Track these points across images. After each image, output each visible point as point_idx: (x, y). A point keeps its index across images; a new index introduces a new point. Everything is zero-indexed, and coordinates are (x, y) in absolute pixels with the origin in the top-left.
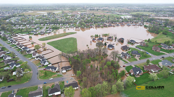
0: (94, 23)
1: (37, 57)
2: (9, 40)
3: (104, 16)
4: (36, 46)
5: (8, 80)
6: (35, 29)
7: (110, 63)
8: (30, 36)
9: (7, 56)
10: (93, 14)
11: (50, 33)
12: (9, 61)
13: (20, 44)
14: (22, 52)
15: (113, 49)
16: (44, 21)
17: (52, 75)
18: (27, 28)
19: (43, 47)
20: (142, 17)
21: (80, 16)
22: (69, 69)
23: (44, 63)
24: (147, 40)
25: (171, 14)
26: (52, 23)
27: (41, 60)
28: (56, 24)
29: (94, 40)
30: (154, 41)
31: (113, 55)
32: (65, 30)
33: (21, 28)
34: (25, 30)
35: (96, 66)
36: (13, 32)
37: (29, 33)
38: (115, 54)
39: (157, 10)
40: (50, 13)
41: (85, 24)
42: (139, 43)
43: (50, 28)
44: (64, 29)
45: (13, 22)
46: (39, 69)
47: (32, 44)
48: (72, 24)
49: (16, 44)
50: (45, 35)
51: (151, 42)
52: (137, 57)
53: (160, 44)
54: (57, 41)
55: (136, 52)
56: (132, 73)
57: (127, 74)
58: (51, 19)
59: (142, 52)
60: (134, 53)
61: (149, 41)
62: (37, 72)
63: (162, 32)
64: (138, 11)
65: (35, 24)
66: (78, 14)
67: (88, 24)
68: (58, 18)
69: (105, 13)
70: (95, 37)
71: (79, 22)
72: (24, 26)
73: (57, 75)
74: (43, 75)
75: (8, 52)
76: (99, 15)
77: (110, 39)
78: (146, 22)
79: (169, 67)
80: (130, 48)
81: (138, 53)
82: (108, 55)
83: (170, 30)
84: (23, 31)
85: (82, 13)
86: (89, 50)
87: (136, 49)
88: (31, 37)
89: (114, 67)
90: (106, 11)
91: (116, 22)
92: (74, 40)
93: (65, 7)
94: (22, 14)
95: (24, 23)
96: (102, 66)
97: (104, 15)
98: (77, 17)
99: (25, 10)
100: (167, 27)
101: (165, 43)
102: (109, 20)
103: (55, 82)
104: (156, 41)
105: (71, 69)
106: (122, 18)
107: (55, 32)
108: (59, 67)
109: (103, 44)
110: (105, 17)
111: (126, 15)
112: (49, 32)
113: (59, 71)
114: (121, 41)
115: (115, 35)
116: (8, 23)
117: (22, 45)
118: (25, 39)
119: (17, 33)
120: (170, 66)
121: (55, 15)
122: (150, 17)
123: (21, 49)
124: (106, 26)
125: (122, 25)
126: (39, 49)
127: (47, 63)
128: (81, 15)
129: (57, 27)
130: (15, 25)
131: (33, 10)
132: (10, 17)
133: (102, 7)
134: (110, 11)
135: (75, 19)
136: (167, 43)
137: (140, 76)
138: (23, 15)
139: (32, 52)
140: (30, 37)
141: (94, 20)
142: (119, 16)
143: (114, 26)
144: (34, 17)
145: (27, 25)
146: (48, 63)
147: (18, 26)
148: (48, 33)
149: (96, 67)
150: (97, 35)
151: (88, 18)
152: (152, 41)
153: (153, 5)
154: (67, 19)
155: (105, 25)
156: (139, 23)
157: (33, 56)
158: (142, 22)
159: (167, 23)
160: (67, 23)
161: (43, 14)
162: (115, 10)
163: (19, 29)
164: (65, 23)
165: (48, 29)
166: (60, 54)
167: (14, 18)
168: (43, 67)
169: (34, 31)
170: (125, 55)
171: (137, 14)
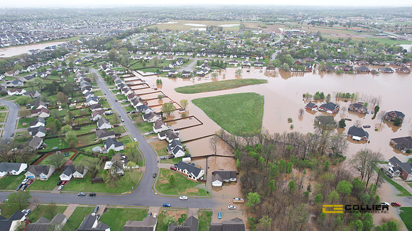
0: (319, 59)
1: (162, 134)
2: (116, 85)
3: (349, 41)
4: (165, 105)
5: (93, 179)
6: (174, 62)
7: (347, 186)
8: (160, 78)
9: (104, 119)
10: (318, 35)
11: (203, 75)
12: (107, 132)
13: (135, 97)
14: (134, 116)
15: (364, 140)
16: (195, 46)
17: (186, 188)
18: (155, 59)
19: (180, 110)
21: (282, 37)
22: (231, 180)
23: (175, 151)
26: (213, 53)
27: (170, 141)
28: (221, 54)
29: (310, 107)
31: (363, 164)
32: (239, 72)
33: (146, 58)
34: (152, 64)
35: (305, 186)
36: (129, 68)
37: (158, 71)
38: (369, 161)
40: (212, 27)
41: (294, 61)
43: (206, 65)
44: (237, 69)
45: (133, 45)
46: (160, 166)
47: (160, 98)
48: (259, 57)
50: (191, 79)
54: (217, 97)
58: (211, 42)
62: (154, 172)
65: (175, 52)
66: (279, 32)
68: (230, 39)
69: (352, 33)
70: (316, 99)
71: (279, 53)
72: (152, 54)
73: (197, 190)
74: (166, 181)
75: (109, 112)
76: (334, 37)
77: (358, 108)
82: (344, 158)
84: (147, 65)
85: (290, 30)
86: (292, 135)
88: (161, 83)
89: (361, 201)
90: (355, 28)
91: (382, 60)
92: (258, 100)
93: (248, 14)
94: (154, 27)
95: (153, 48)
96: (323, 191)
98: (273, 41)
99: (162, 19)
102: (361, 53)
103: (191, 209)
105: (236, 182)
106: (406, 51)
107: (215, 75)
108: (208, 168)
109: (335, 123)
110: (350, 46)
112: (201, 72)
113: (205, 181)
114: (395, 119)
115: (374, 101)
116: (123, 46)
117: (138, 98)
118: (146, 84)
119: (135, 70)
121: (224, 33)
123: (135, 107)
124: (352, 70)
125: (403, 71)
126: (172, 114)
127: (180, 153)
128: (287, 35)
129: (222, 62)
130: (135, 51)
131: (177, 19)
132: (130, 33)
133: (345, 17)
134: (367, 29)
135: (268, 45)
138: (156, 30)
139: (155, 118)
140: (159, 82)
141: (317, 52)
142: (395, 42)
143: (374, 73)
144: (175, 34)
145: (157, 53)
146: (183, 154)
147: (140, 53)
148: (199, 75)
149: (305, 189)
150: (322, 94)
151: (303, 44)
154: (248, 43)
155: (348, 66)
157: (154, 129)
160: (246, 54)
161: (196, 29)
162: (383, 26)
163: (141, 61)
164: (243, 54)
165: (200, 67)
166: (216, 135)
167: (137, 34)
168: (171, 160)
169: (170, 69)
170: (402, 171)
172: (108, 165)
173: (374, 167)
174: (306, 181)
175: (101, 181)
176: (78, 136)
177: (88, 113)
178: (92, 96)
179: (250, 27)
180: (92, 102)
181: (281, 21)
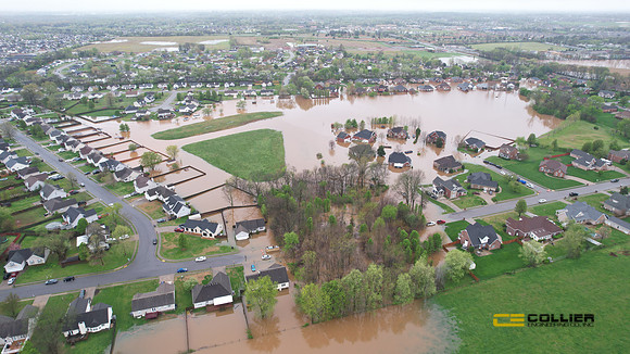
0: (345, 81)
1: (151, 193)
2: (54, 138)
3: (380, 57)
4: (145, 157)
5: (64, 262)
6: (140, 99)
7: (392, 210)
9: (50, 186)
10: (340, 50)
11: (190, 113)
13: (93, 151)
14: (99, 176)
15: (407, 166)
16: (167, 74)
17: (202, 248)
18: (109, 97)
19: (168, 161)
20: (514, 61)
21: (293, 55)
23: (177, 210)
24: (526, 139)
25: (622, 51)
26: (197, 82)
27: (165, 200)
28: (211, 83)
29: (341, 138)
30: (550, 144)
31: (406, 188)
32: (241, 105)
33: (91, 97)
34: (105, 104)
35: (347, 220)
36: (65, 112)
37: (117, 114)
38: (412, 183)
39: (572, 36)
40: (187, 46)
41: (314, 84)
42: (495, 149)
43: (192, 98)
44: (238, 101)
45: (61, 76)
46: (159, 230)
47: (132, 148)
48: (267, 83)
49: (77, 149)
50: (173, 120)
51: (538, 145)
52: (485, 195)
53: (567, 152)
54: (216, 140)
55: (485, 178)
56: (466, 244)
57: (449, 245)
58: (192, 67)
59: (506, 177)
60: (475, 179)
61: (532, 141)
62: (152, 239)
63: (578, 113)
64: (502, 39)
65: (138, 84)
66: (289, 48)
68: (219, 62)
69: (383, 46)
70: (348, 129)
71: (292, 76)
72: (100, 89)
74: (173, 246)
76: (362, 52)
77: (397, 133)
78: (528, 76)
79: (589, 224)
80: (466, 164)
81: (489, 180)
82: (387, 188)
83: (609, 104)
84: (97, 107)
85: (303, 45)
86: (325, 169)
87: (484, 168)
88: (128, 129)
89: (407, 224)
90: (387, 39)
91: (420, 77)
92: (276, 138)
93: (239, 25)
94: (89, 49)
95: (99, 80)
96: (368, 221)
97: (381, 53)
98: (282, 61)
99: (99, 35)
100: (601, 95)
101: (586, 149)
102: (396, 70)
103: (215, 269)
104: (555, 143)
105: (265, 231)
106: (445, 65)
107: (208, 112)
108: (225, 222)
109: (373, 152)
110: (382, 62)
111: (456, 55)
112: (187, 110)
113: (226, 237)
114: (437, 141)
115: (414, 123)
116: (43, 81)
117: (98, 152)
118: (105, 133)
119: (77, 115)
120: (594, 223)
121: (208, 52)
122: (545, 62)
123: (96, 165)
124: (386, 91)
125: (443, 88)
127: (184, 211)
128: (300, 51)
129: (214, 93)
130: (68, 87)
131: (127, 35)
132: (47, 60)
134: (401, 39)
135: (276, 67)
136: (593, 150)
137: (492, 251)
138: (94, 53)
139: (134, 175)
140: (124, 129)
141: (342, 72)
142: (433, 55)
143: (413, 92)
144: (131, 58)
145: (108, 87)
146: (189, 211)
147: (79, 90)
148: (183, 113)
150: (354, 121)
151: (323, 62)
152: (541, 143)
153: (559, 16)
154: (247, 65)
155: (382, 86)
156: (503, 82)
157: (136, 188)
158: (514, 77)
159: (601, 82)
160: (248, 80)
161: (163, 50)
162: (419, 35)
163: (84, 101)
164: (243, 81)
165: (183, 102)
166: (227, 184)
167: (62, 62)
168: (173, 222)
169: (137, 108)
170: (445, 189)
171: (498, 51)
175: (77, 261)
176: (13, 214)
179: (246, 43)
181: (288, 33)
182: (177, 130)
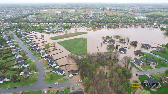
0: (106, 23)
1: (46, 57)
2: (23, 38)
3: (117, 16)
4: (46, 45)
5: (15, 81)
6: (48, 27)
7: (120, 70)
8: (43, 34)
9: (18, 53)
10: (105, 14)
11: (61, 32)
12: (20, 59)
13: (32, 43)
14: (32, 51)
15: (125, 53)
16: (57, 20)
17: (58, 79)
18: (40, 26)
19: (53, 47)
20: (158, 18)
21: (92, 15)
22: (76, 73)
23: (52, 64)
24: (165, 45)
26: (65, 22)
27: (49, 60)
28: (68, 23)
29: (104, 42)
31: (125, 61)
32: (76, 30)
33: (36, 26)
34: (39, 28)
35: (105, 72)
36: (28, 30)
37: (41, 31)
38: (127, 60)
40: (63, 12)
41: (97, 24)
42: (154, 48)
43: (62, 27)
44: (75, 28)
45: (29, 20)
46: (46, 71)
47: (43, 42)
48: (84, 23)
49: (28, 42)
50: (56, 34)
52: (152, 65)
54: (68, 40)
55: (152, 59)
58: (64, 18)
59: (159, 59)
60: (148, 59)
62: (43, 74)
64: (154, 11)
65: (49, 22)
66: (91, 13)
67: (99, 24)
68: (71, 17)
69: (117, 13)
71: (91, 21)
72: (39, 24)
73: (63, 79)
74: (49, 77)
75: (20, 50)
76: (111, 14)
77: (122, 41)
78: (163, 23)
80: (144, 53)
81: (154, 60)
82: (119, 60)
84: (37, 29)
85: (95, 12)
86: (99, 53)
87: (151, 54)
88: (43, 36)
90: (119, 11)
91: (129, 23)
92: (85, 41)
93: (78, 6)
94: (38, 12)
95: (39, 21)
96: (112, 73)
98: (89, 17)
99: (42, 9)
102: (121, 20)
103: (60, 88)
105: (78, 74)
106: (136, 19)
107: (66, 31)
108: (66, 70)
109: (114, 47)
110: (117, 18)
111: (140, 16)
112: (60, 30)
113: (66, 75)
114: (135, 44)
115: (127, 38)
116: (25, 21)
117: (34, 43)
118: (37, 37)
119: (31, 31)
121: (69, 14)
123: (32, 47)
124: (119, 27)
125: (136, 26)
126: (49, 49)
127: (54, 65)
128: (94, 14)
129: (69, 26)
130: (31, 23)
131: (49, 9)
132: (27, 15)
133: (115, 7)
134: (123, 11)
135: (87, 18)
138: (39, 14)
139: (42, 51)
140: (42, 36)
141: (106, 20)
142: (132, 16)
143: (126, 27)
144: (48, 15)
145: (41, 23)
146: (56, 65)
147: (33, 24)
148: (59, 32)
149: (105, 74)
150: (109, 36)
151: (100, 17)
154: (79, 18)
155: (117, 25)
156: (155, 25)
157: (42, 56)
158: (158, 23)
160: (78, 22)
161: (57, 13)
162: (128, 10)
163: (33, 27)
165: (60, 28)
166: (68, 56)
167: (31, 16)
168: (51, 68)
169: (47, 30)
170: (138, 62)
171: (152, 15)
172: (22, 73)
173: (129, 62)
174: (105, 70)
175: (19, 81)
176: (6, 62)
177: (11, 51)
178: (12, 43)
179: (79, 11)
180: (12, 46)
181: (91, 9)
182: (57, 37)
